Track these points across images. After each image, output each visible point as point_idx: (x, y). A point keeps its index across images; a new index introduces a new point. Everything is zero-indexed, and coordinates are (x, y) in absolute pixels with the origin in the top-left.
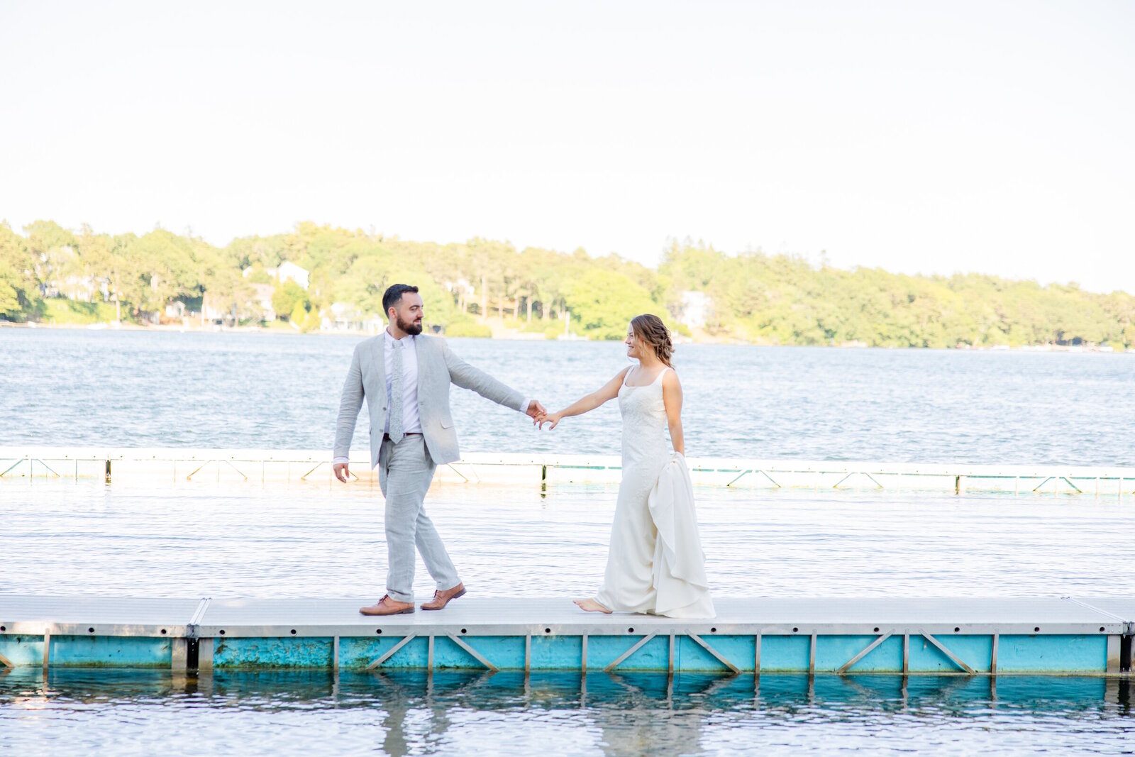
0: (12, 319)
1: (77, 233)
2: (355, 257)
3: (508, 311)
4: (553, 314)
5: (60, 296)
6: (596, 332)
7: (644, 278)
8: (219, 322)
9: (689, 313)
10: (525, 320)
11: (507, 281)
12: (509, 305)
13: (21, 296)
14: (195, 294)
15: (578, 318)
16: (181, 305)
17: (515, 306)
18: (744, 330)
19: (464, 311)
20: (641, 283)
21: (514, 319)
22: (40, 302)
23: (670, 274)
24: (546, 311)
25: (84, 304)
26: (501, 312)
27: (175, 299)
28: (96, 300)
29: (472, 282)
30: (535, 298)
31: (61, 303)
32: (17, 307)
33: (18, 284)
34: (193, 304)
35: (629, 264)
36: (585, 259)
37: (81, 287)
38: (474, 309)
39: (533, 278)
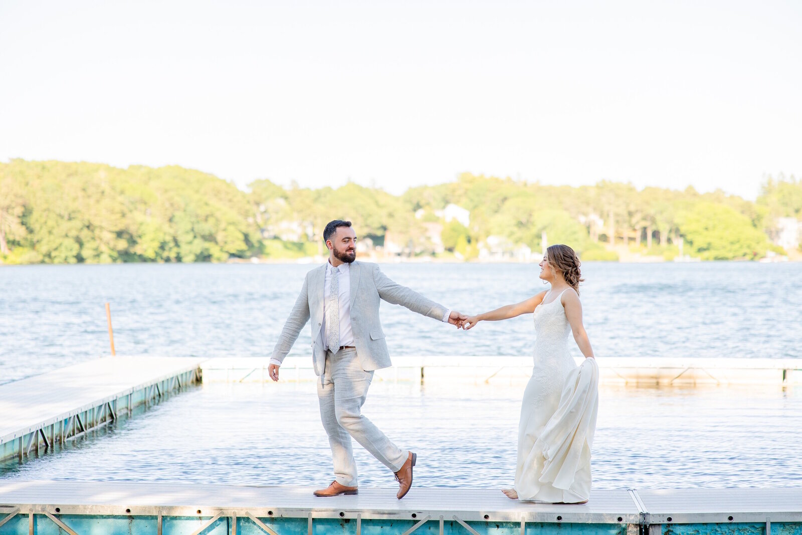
0: (240, 257)
1: (287, 188)
2: (505, 199)
3: (632, 239)
4: (669, 240)
5: (276, 238)
6: (706, 254)
7: (746, 208)
8: (399, 255)
9: (783, 235)
10: (646, 246)
11: (630, 214)
12: (632, 235)
13: (246, 239)
14: (379, 233)
15: (691, 243)
16: (369, 242)
17: (638, 235)
19: (594, 240)
20: (743, 212)
21: (637, 245)
22: (260, 242)
23: (767, 205)
24: (663, 237)
25: (294, 244)
26: (626, 240)
27: (365, 237)
28: (303, 240)
29: (601, 216)
30: (654, 228)
31: (276, 243)
32: (243, 247)
33: (244, 229)
34: (378, 240)
35: (732, 197)
36: (695, 195)
37: (291, 230)
38: (604, 238)
39: (651, 211)
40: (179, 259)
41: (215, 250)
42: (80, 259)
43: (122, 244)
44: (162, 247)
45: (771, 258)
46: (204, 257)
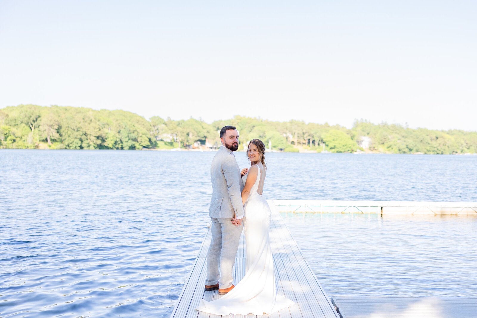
0: (147, 148)
1: (166, 120)
2: (254, 127)
3: (304, 143)
4: (319, 144)
5: (161, 140)
6: (333, 150)
7: (349, 132)
8: (211, 148)
9: (363, 143)
10: (310, 146)
11: (304, 134)
12: (304, 142)
13: (150, 140)
14: (203, 139)
15: (328, 145)
16: (199, 143)
17: (306, 142)
18: (382, 149)
19: (290, 144)
20: (348, 134)
21: (306, 146)
22: (155, 142)
23: (356, 131)
24: (317, 143)
25: (169, 143)
26: (302, 144)
27: (197, 141)
28: (173, 141)
29: (292, 134)
30: (313, 139)
31: (162, 142)
32: (149, 144)
33: (149, 136)
34: (203, 142)
35: (343, 128)
36: (329, 126)
37: (168, 138)
38: (293, 143)
39: (312, 133)
40: (122, 148)
41: (137, 145)
42: (81, 148)
43: (99, 142)
44: (116, 143)
45: (359, 152)
46: (133, 148)
